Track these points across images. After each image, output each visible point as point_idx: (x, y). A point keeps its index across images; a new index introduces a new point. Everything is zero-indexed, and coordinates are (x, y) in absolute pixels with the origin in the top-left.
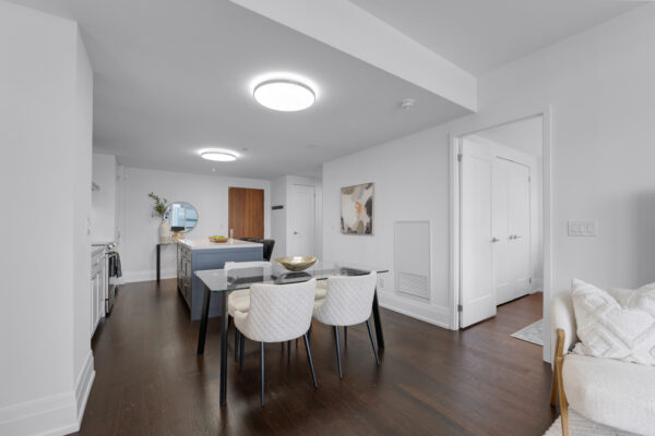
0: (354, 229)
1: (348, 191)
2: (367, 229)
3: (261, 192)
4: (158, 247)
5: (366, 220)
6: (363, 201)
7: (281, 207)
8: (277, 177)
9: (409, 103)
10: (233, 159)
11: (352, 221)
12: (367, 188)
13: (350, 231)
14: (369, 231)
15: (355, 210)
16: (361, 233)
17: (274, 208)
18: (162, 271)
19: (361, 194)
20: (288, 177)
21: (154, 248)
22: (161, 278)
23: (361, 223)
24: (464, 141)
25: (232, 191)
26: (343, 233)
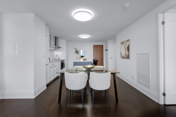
0: (124, 57)
2: (128, 57)
3: (102, 46)
5: (127, 53)
6: (126, 47)
8: (106, 41)
9: (127, 5)
10: (88, 37)
11: (123, 54)
12: (128, 42)
13: (123, 58)
14: (128, 58)
15: (124, 50)
16: (126, 58)
17: (106, 50)
19: (126, 44)
20: (109, 40)
23: (126, 54)
24: (166, 14)
25: (94, 46)
26: (121, 58)
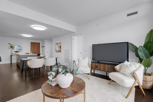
1: (57, 44)
3: (39, 43)
4: (11, 56)
6: (59, 46)
7: (44, 47)
8: (43, 40)
11: (57, 50)
12: (60, 44)
13: (57, 52)
14: (60, 51)
15: (58, 48)
17: (42, 47)
18: (12, 61)
20: (45, 40)
21: (10, 56)
22: (12, 63)
23: (59, 50)
24: (74, 37)
25: (31, 43)
26: (56, 52)
